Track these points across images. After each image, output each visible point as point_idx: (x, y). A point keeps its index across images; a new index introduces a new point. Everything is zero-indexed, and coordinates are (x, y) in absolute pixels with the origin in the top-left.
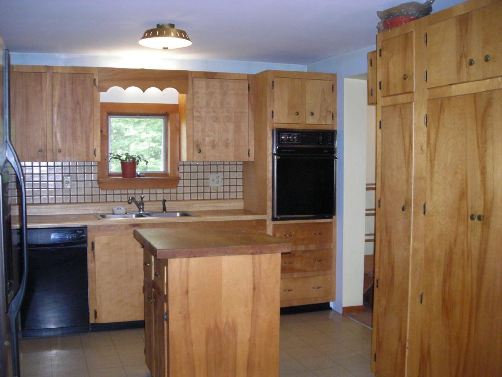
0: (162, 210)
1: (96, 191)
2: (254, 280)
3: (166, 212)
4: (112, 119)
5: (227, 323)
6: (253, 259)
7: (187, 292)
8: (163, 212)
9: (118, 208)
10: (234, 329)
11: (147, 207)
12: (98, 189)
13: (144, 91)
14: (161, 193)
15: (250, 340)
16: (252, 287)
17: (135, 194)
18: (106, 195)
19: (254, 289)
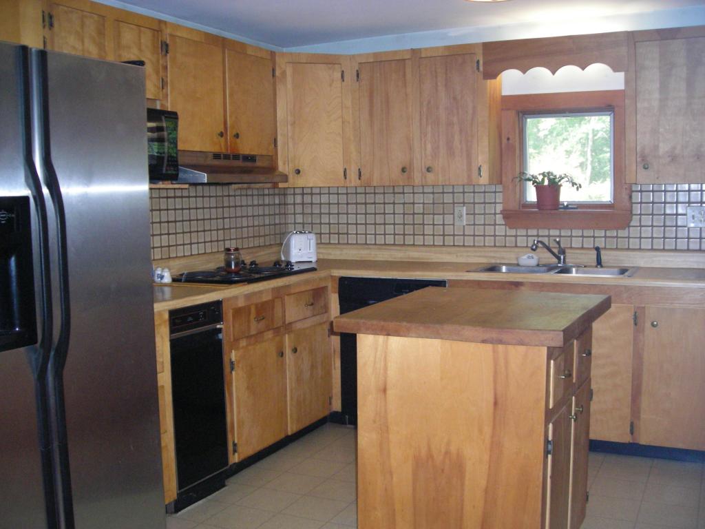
0: (595, 264)
1: (501, 230)
2: (495, 389)
3: (602, 267)
4: (528, 120)
5: (447, 453)
6: (494, 351)
7: (385, 391)
8: (596, 267)
9: (529, 257)
10: (458, 466)
11: (571, 258)
12: (504, 227)
13: (554, 73)
14: (599, 237)
15: (486, 491)
16: (491, 400)
17: (560, 236)
18: (516, 236)
19: (496, 403)
